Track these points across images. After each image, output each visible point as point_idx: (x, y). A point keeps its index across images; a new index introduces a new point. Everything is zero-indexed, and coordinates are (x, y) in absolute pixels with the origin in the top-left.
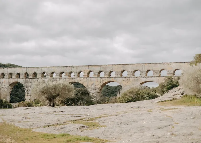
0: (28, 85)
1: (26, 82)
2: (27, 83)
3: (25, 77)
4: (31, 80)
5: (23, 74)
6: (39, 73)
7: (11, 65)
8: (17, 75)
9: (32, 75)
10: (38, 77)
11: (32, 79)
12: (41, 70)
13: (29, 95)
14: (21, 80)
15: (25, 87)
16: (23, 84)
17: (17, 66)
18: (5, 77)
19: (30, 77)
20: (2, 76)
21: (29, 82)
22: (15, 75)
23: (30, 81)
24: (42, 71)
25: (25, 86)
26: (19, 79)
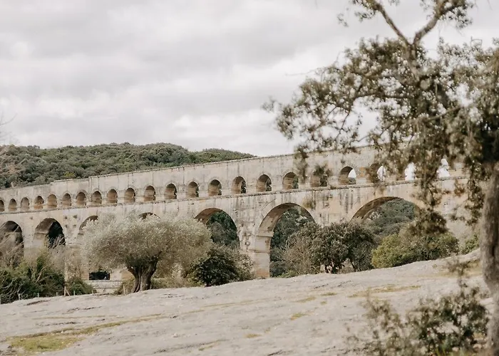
0: (246, 215)
1: (238, 207)
2: (242, 210)
3: (238, 191)
4: (254, 201)
5: (227, 182)
6: (277, 177)
7: (215, 154)
8: (212, 188)
9: (255, 183)
10: (273, 190)
11: (257, 197)
12: (282, 164)
13: (250, 250)
14: (225, 204)
15: (238, 225)
16: (232, 214)
17: (237, 154)
18: (179, 196)
19: (249, 190)
20: (169, 194)
21: (248, 207)
22: (206, 187)
23: (251, 203)
24: (285, 170)
25: (237, 221)
26: (218, 201)
